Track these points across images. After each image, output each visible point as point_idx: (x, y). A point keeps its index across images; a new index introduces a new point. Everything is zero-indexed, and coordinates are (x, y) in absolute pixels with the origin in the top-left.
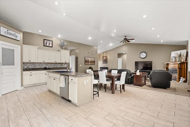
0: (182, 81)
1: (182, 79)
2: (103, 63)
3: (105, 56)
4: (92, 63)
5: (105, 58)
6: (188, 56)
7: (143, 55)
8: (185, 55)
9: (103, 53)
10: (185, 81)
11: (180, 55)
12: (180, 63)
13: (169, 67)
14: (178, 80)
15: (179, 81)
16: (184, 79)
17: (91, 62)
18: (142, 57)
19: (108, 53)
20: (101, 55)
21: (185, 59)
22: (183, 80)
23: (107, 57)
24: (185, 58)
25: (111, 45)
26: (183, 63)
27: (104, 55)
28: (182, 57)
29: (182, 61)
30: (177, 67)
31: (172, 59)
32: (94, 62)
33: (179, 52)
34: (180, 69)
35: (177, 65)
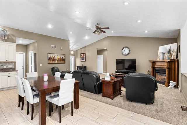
0: (172, 85)
1: (172, 84)
2: (81, 61)
3: (83, 53)
4: (59, 62)
5: (83, 55)
6: (180, 52)
7: (126, 51)
8: (176, 50)
9: (81, 49)
10: (176, 87)
11: (170, 51)
12: (169, 61)
13: (156, 66)
14: (166, 84)
15: (168, 85)
16: (175, 83)
17: (59, 60)
18: (125, 54)
19: (87, 48)
20: (78, 51)
21: (175, 56)
22: (174, 85)
23: (85, 53)
24: (176, 54)
25: (87, 38)
26: (173, 61)
27: (81, 51)
28: (171, 53)
29: (172, 58)
30: (166, 67)
31: (160, 56)
32: (64, 60)
33: (168, 47)
34: (169, 69)
35: (166, 64)
